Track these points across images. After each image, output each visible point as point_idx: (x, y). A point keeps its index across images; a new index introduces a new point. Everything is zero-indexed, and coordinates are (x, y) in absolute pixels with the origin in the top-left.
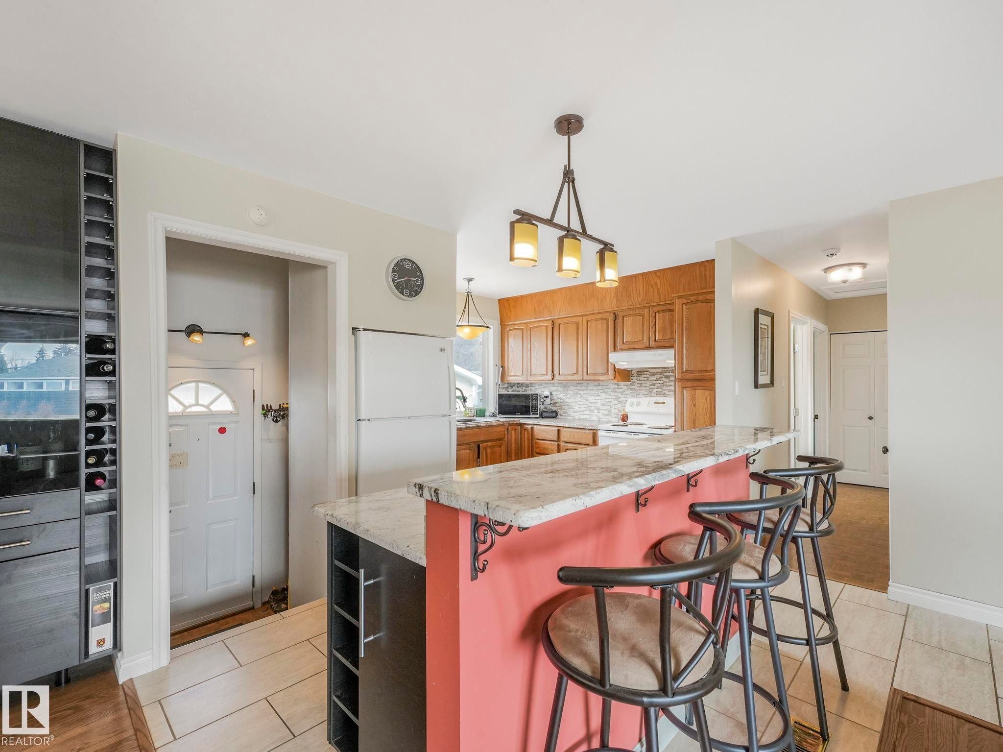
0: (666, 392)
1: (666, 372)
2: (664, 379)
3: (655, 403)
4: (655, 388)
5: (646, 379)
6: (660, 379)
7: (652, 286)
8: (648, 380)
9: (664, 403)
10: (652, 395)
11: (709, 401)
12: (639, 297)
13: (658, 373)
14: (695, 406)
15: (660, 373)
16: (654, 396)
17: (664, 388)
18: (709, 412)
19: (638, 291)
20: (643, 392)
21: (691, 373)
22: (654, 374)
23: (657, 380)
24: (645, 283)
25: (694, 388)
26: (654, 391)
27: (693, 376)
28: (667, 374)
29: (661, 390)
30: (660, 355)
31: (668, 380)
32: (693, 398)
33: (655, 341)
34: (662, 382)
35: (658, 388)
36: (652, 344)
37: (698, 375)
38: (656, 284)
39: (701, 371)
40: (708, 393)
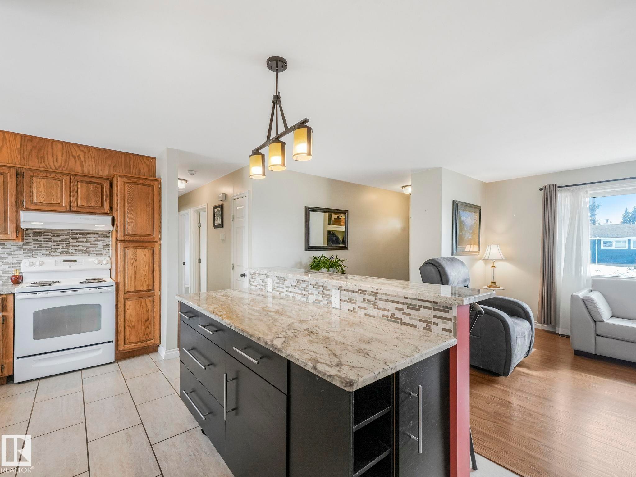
0: (74, 252)
1: (73, 233)
2: (71, 240)
3: (64, 261)
4: (59, 248)
5: (47, 239)
6: (66, 240)
7: (74, 157)
8: (49, 240)
9: (76, 261)
10: (56, 254)
11: (148, 257)
12: (55, 162)
13: (62, 235)
14: (136, 261)
15: (66, 235)
16: (59, 256)
17: (71, 248)
18: (147, 264)
19: (55, 157)
20: (44, 252)
21: (134, 236)
22: (58, 235)
23: (62, 240)
24: (65, 150)
25: (135, 248)
26: (59, 251)
27: (134, 238)
28: (75, 236)
29: (67, 250)
30: (94, 220)
31: (76, 241)
32: (135, 255)
33: (77, 206)
34: (69, 243)
35: (63, 248)
36: (74, 208)
37: (138, 238)
38: (79, 156)
39: (140, 236)
40: (147, 251)
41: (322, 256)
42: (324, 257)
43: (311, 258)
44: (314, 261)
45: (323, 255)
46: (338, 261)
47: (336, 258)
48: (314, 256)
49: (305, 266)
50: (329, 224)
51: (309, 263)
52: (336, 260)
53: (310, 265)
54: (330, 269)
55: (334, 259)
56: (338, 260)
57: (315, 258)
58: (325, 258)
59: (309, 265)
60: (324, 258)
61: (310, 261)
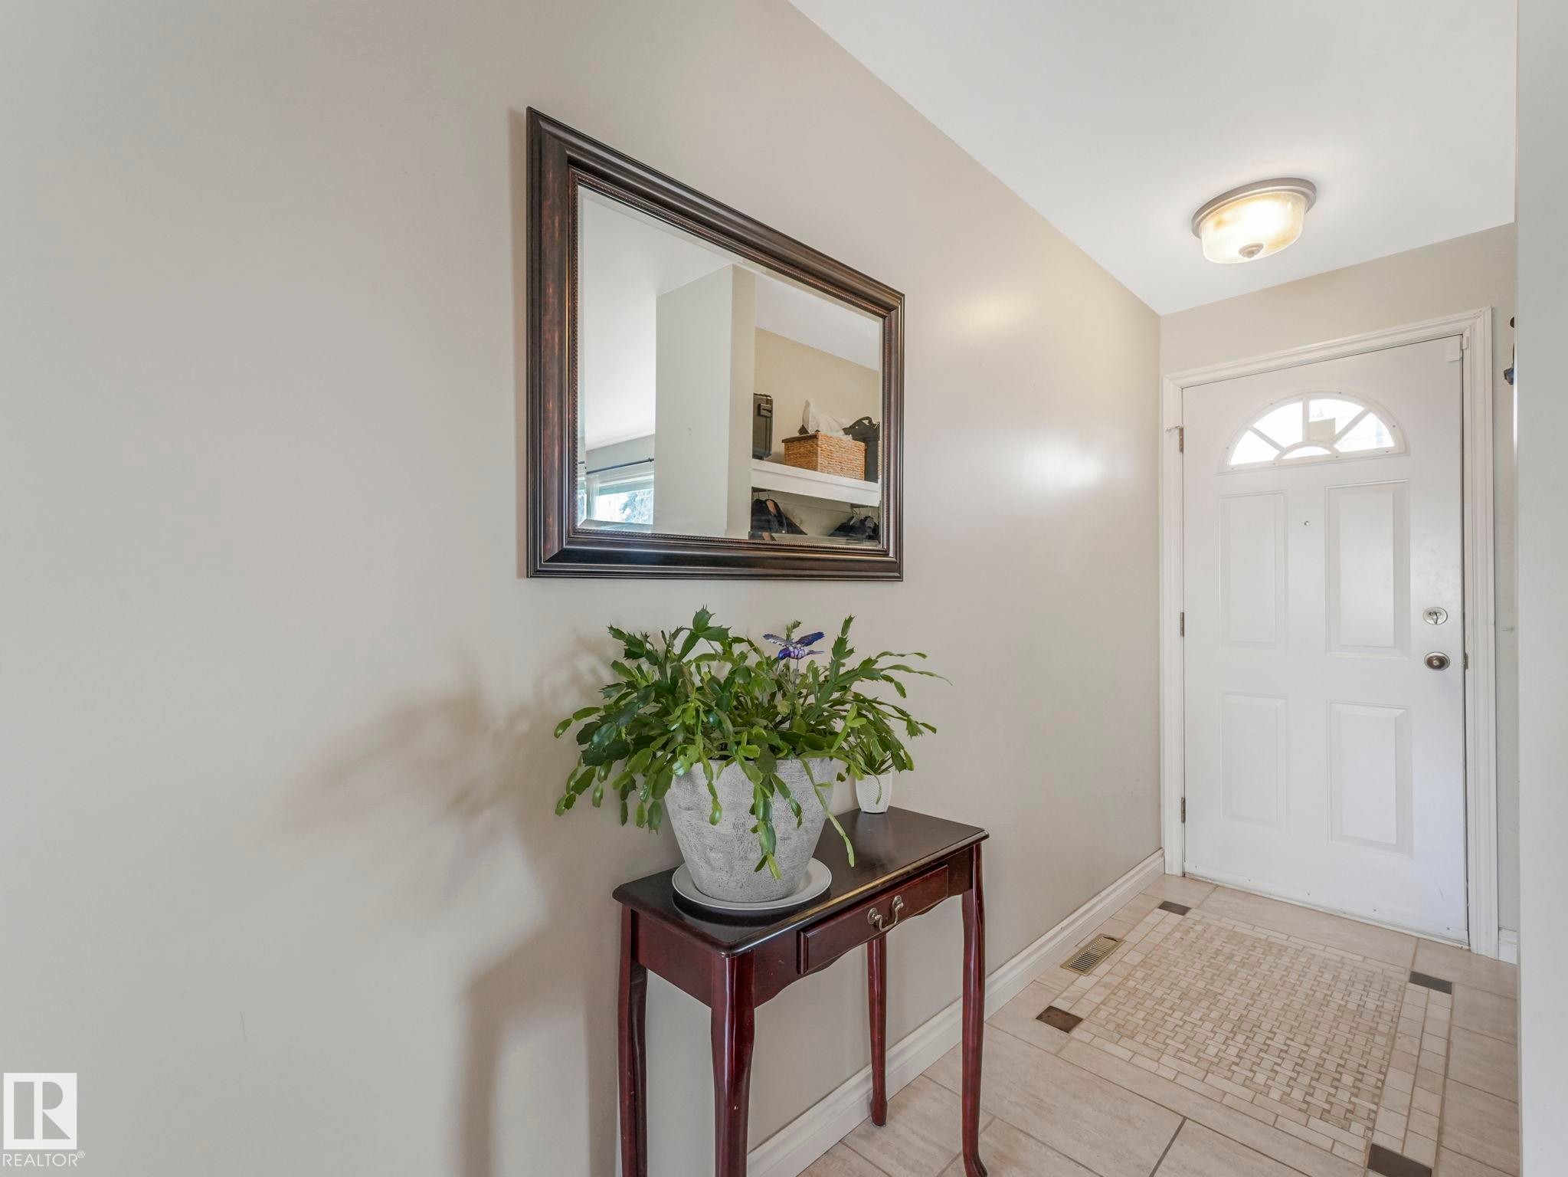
41: (701, 627)
42: (721, 635)
43: (587, 645)
44: (624, 680)
45: (702, 618)
46: (853, 675)
47: (841, 648)
48: (617, 633)
49: (523, 727)
50: (758, 456)
51: (570, 703)
52: (836, 664)
53: (578, 726)
54: (788, 769)
55: (822, 657)
56: (851, 663)
57: (635, 648)
58: (737, 649)
59: (565, 724)
60: (727, 654)
61: (589, 679)
